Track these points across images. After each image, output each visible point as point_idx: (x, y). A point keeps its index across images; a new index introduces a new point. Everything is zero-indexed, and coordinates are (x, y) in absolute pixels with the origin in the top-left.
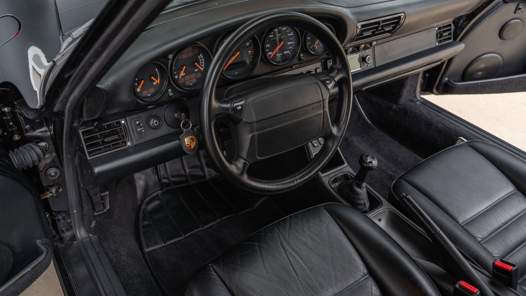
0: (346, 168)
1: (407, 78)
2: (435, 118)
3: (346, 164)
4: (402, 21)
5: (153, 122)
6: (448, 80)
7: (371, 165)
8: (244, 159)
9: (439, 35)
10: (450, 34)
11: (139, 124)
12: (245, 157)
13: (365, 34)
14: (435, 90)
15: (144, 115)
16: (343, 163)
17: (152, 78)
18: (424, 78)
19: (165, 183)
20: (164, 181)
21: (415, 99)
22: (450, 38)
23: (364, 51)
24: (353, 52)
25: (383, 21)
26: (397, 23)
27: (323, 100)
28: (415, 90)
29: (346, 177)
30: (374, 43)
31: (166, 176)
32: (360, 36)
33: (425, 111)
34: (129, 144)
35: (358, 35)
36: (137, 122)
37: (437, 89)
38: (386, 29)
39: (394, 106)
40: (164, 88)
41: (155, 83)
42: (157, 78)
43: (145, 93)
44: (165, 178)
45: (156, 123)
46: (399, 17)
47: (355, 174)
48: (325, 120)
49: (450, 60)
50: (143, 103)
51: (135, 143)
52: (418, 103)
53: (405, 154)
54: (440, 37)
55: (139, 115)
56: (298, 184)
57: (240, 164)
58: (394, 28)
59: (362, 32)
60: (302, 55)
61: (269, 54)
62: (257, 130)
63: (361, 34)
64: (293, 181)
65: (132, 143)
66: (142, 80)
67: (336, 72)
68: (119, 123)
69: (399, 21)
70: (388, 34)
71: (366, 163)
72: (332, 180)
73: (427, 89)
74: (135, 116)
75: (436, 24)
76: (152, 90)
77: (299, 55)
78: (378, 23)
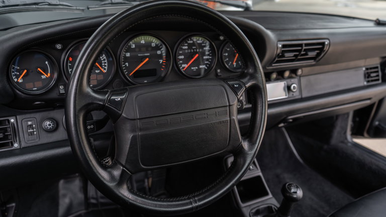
0: (271, 200)
1: (337, 116)
2: (368, 159)
3: (270, 196)
4: (326, 48)
5: (48, 124)
6: (379, 125)
7: (295, 196)
8: (122, 165)
9: (367, 76)
10: (378, 76)
11: (31, 126)
12: (124, 163)
13: (289, 55)
14: (365, 134)
15: (38, 116)
16: (267, 194)
17: (39, 69)
18: (354, 121)
19: (93, 204)
20: (93, 201)
21: (346, 141)
22: (378, 80)
23: (289, 80)
24: (277, 80)
25: (307, 45)
26: (321, 50)
27: (230, 106)
28: (345, 133)
29: (269, 209)
30: (299, 72)
31: (95, 196)
32: (280, 57)
33: (357, 152)
34: (16, 145)
35: (278, 56)
36: (30, 123)
37: (368, 133)
38: (312, 54)
39: (325, 147)
40: (53, 83)
41: (43, 77)
42: (46, 71)
43: (29, 86)
44: (93, 198)
45: (50, 125)
46: (323, 44)
47: (278, 206)
48: (232, 130)
49: (381, 102)
50: (23, 94)
51: (23, 145)
52: (349, 144)
53: (338, 195)
54: (368, 77)
55: (32, 115)
56: (197, 207)
57: (117, 173)
58: (318, 55)
59: (283, 52)
60: (219, 71)
61: (183, 66)
62: (141, 130)
63: (283, 56)
64: (191, 203)
65: (20, 144)
66: (24, 70)
67: (248, 77)
68: (9, 121)
69: (323, 47)
70: (312, 62)
71: (290, 193)
72: (254, 211)
73: (358, 131)
74: (28, 116)
75: (362, 63)
76: (39, 84)
77: (216, 70)
78: (301, 45)
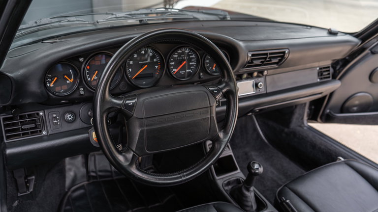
0: (239, 174)
1: (296, 106)
2: (318, 140)
3: (239, 170)
4: (286, 56)
5: (69, 117)
6: (330, 112)
7: (257, 172)
8: (134, 152)
9: (320, 74)
10: (329, 74)
11: (55, 117)
12: (134, 149)
13: (256, 62)
14: (319, 119)
15: (61, 110)
16: (236, 169)
17: (65, 76)
18: (310, 109)
19: (93, 176)
20: (92, 174)
21: (302, 125)
22: (329, 77)
23: (257, 79)
24: (247, 78)
25: (271, 54)
26: (283, 57)
27: (210, 107)
28: (302, 119)
29: (238, 181)
30: (265, 73)
31: (94, 170)
32: (250, 64)
33: (311, 135)
34: (44, 133)
35: (248, 62)
36: (54, 115)
37: (321, 118)
38: (274, 61)
39: (286, 130)
40: (75, 87)
41: (68, 82)
42: (70, 78)
43: (58, 89)
44: (93, 172)
45: (70, 117)
46: (284, 53)
47: (245, 178)
48: (212, 124)
49: (332, 94)
50: (54, 96)
51: (50, 132)
52: (305, 128)
54: (322, 75)
55: (56, 109)
56: (185, 180)
57: (130, 155)
58: (280, 61)
59: (252, 60)
60: (201, 74)
61: (174, 70)
62: (147, 126)
63: (252, 62)
64: (181, 177)
65: (47, 132)
66: (55, 77)
67: (224, 85)
68: (38, 114)
69: (284, 55)
70: (275, 66)
71: (254, 169)
72: (226, 182)
73: (313, 117)
74: (53, 110)
75: (316, 64)
76: (65, 87)
77: (199, 74)
78: (266, 54)
